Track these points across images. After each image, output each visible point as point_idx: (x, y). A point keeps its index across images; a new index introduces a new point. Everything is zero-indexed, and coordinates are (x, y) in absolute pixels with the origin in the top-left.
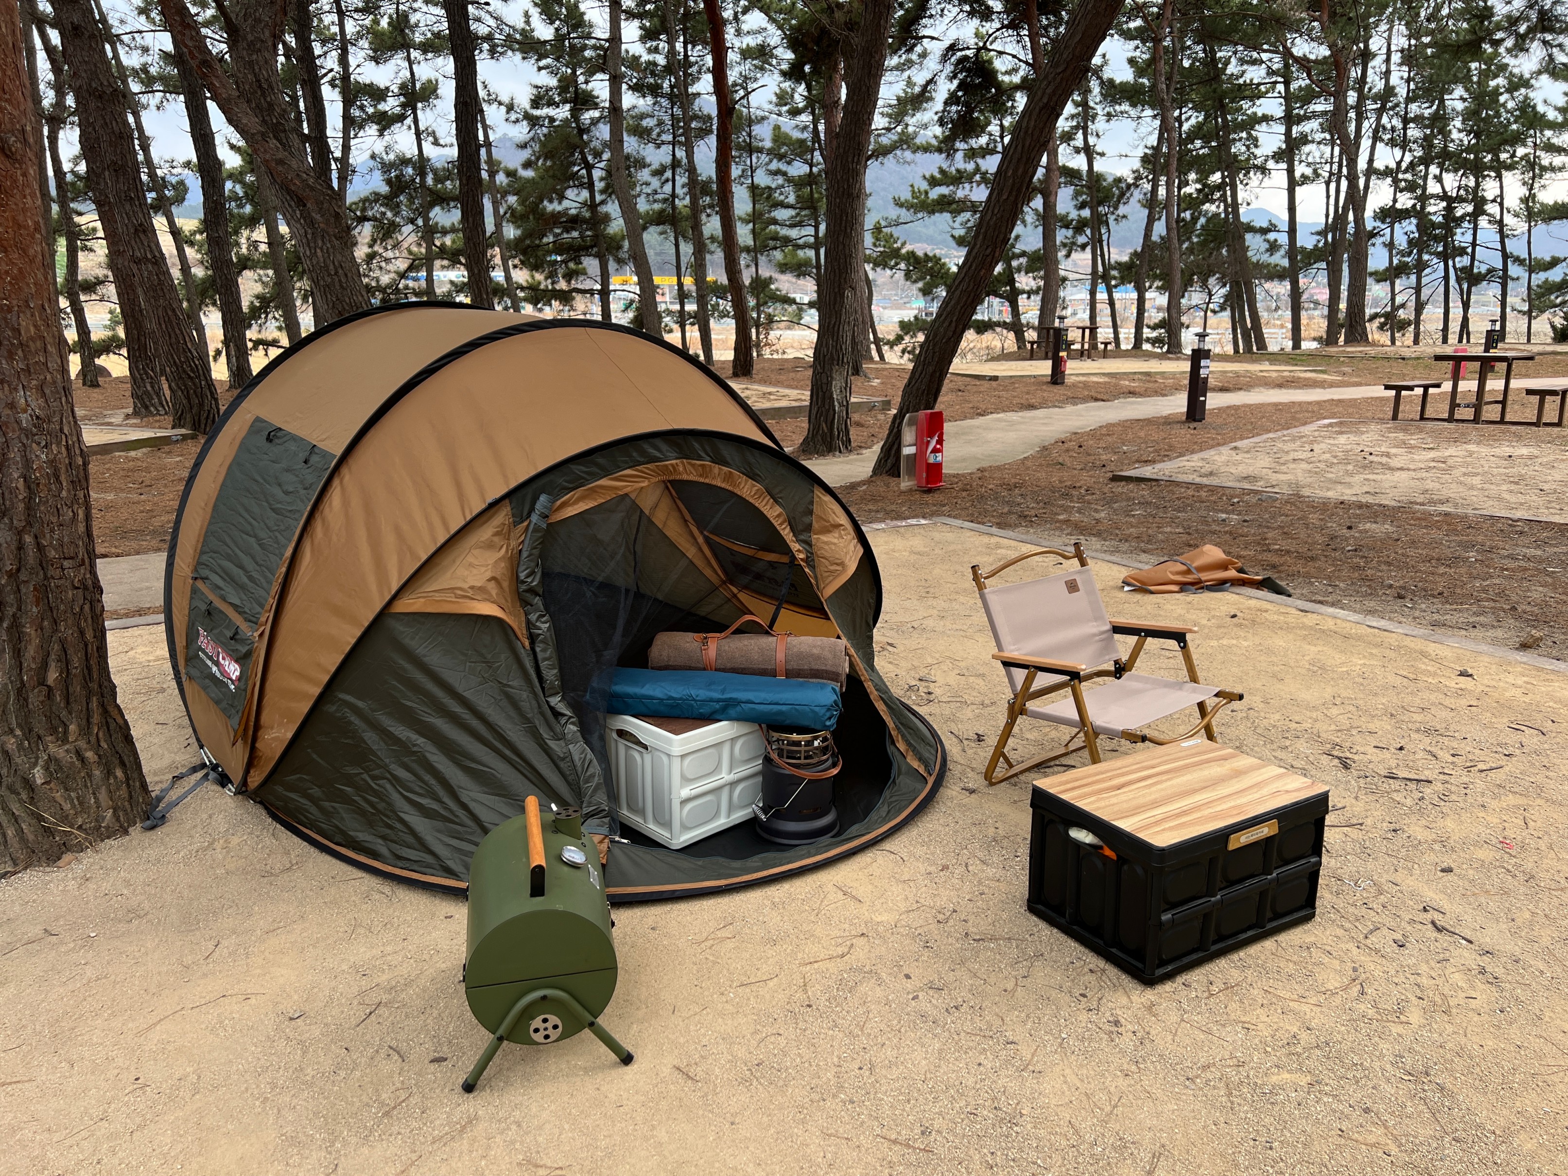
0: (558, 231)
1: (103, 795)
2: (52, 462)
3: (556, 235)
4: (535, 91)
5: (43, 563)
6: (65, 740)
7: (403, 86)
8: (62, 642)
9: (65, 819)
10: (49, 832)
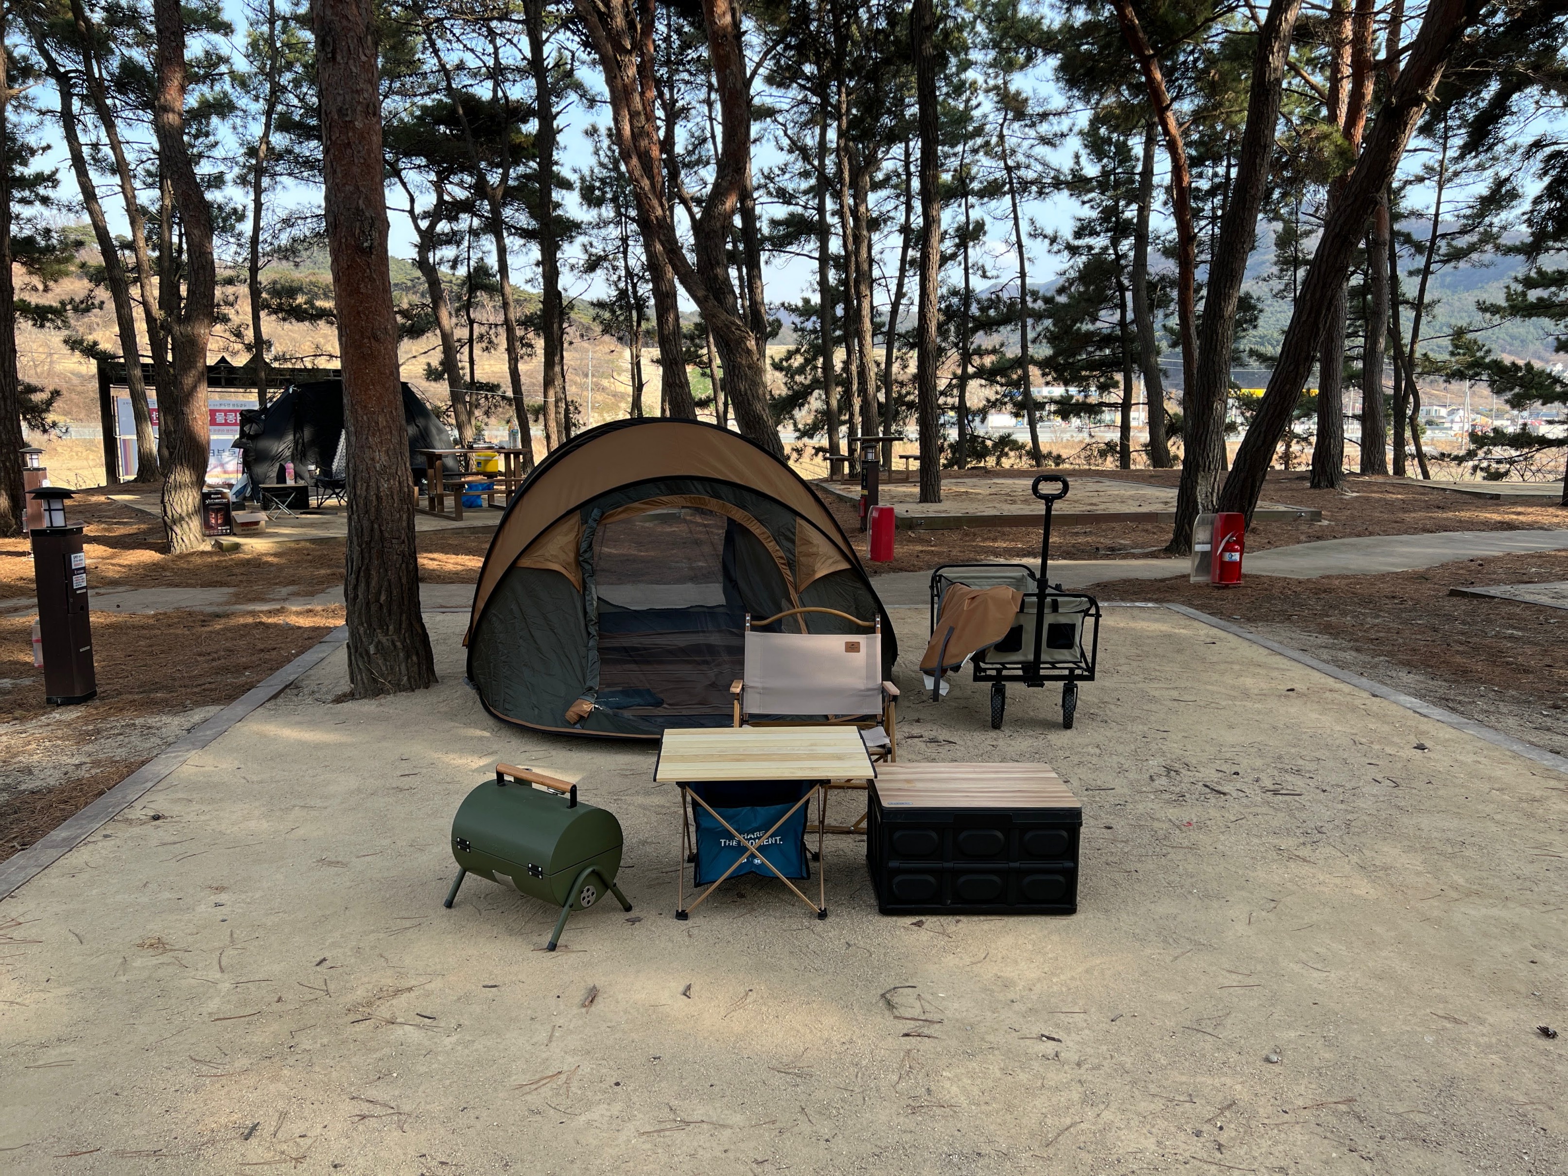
0: (1090, 349)
1: (403, 667)
2: (390, 488)
3: (1089, 353)
4: (1078, 224)
5: (382, 538)
6: (387, 634)
7: (958, 229)
8: (389, 581)
9: (382, 675)
10: (375, 681)
